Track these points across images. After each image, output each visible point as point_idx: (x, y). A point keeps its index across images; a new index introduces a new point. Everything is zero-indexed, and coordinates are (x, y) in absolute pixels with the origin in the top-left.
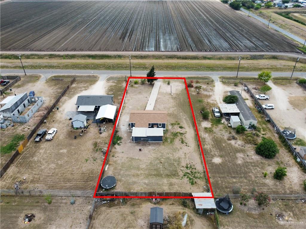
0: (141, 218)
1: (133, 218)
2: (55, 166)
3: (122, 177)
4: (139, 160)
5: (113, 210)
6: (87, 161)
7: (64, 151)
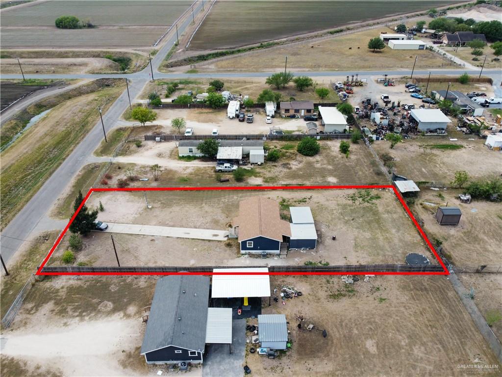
0: (448, 232)
1: (451, 238)
4: (357, 239)
5: (454, 255)
6: (384, 299)
7: (370, 345)
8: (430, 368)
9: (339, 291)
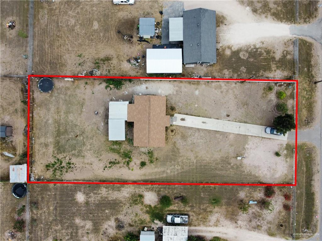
0: (11, 119)
1: (11, 112)
2: (72, 24)
3: (55, 97)
4: (80, 112)
5: (18, 94)
6: (79, 56)
7: (96, 26)
8: (70, 13)
9: (104, 64)
